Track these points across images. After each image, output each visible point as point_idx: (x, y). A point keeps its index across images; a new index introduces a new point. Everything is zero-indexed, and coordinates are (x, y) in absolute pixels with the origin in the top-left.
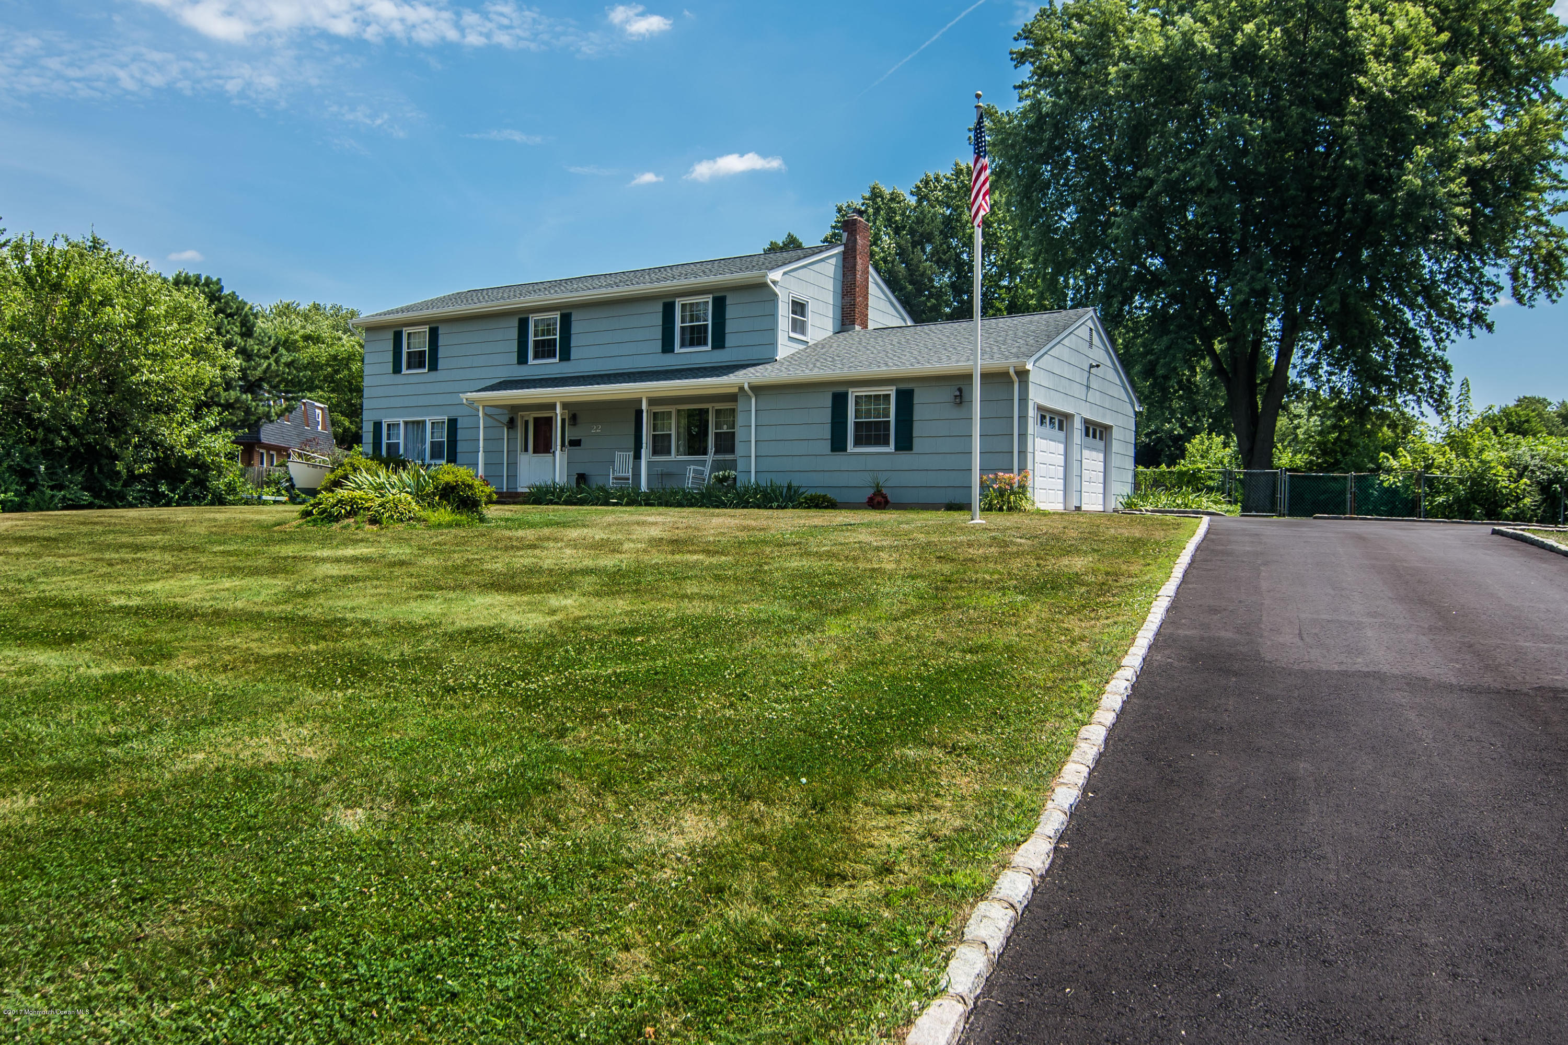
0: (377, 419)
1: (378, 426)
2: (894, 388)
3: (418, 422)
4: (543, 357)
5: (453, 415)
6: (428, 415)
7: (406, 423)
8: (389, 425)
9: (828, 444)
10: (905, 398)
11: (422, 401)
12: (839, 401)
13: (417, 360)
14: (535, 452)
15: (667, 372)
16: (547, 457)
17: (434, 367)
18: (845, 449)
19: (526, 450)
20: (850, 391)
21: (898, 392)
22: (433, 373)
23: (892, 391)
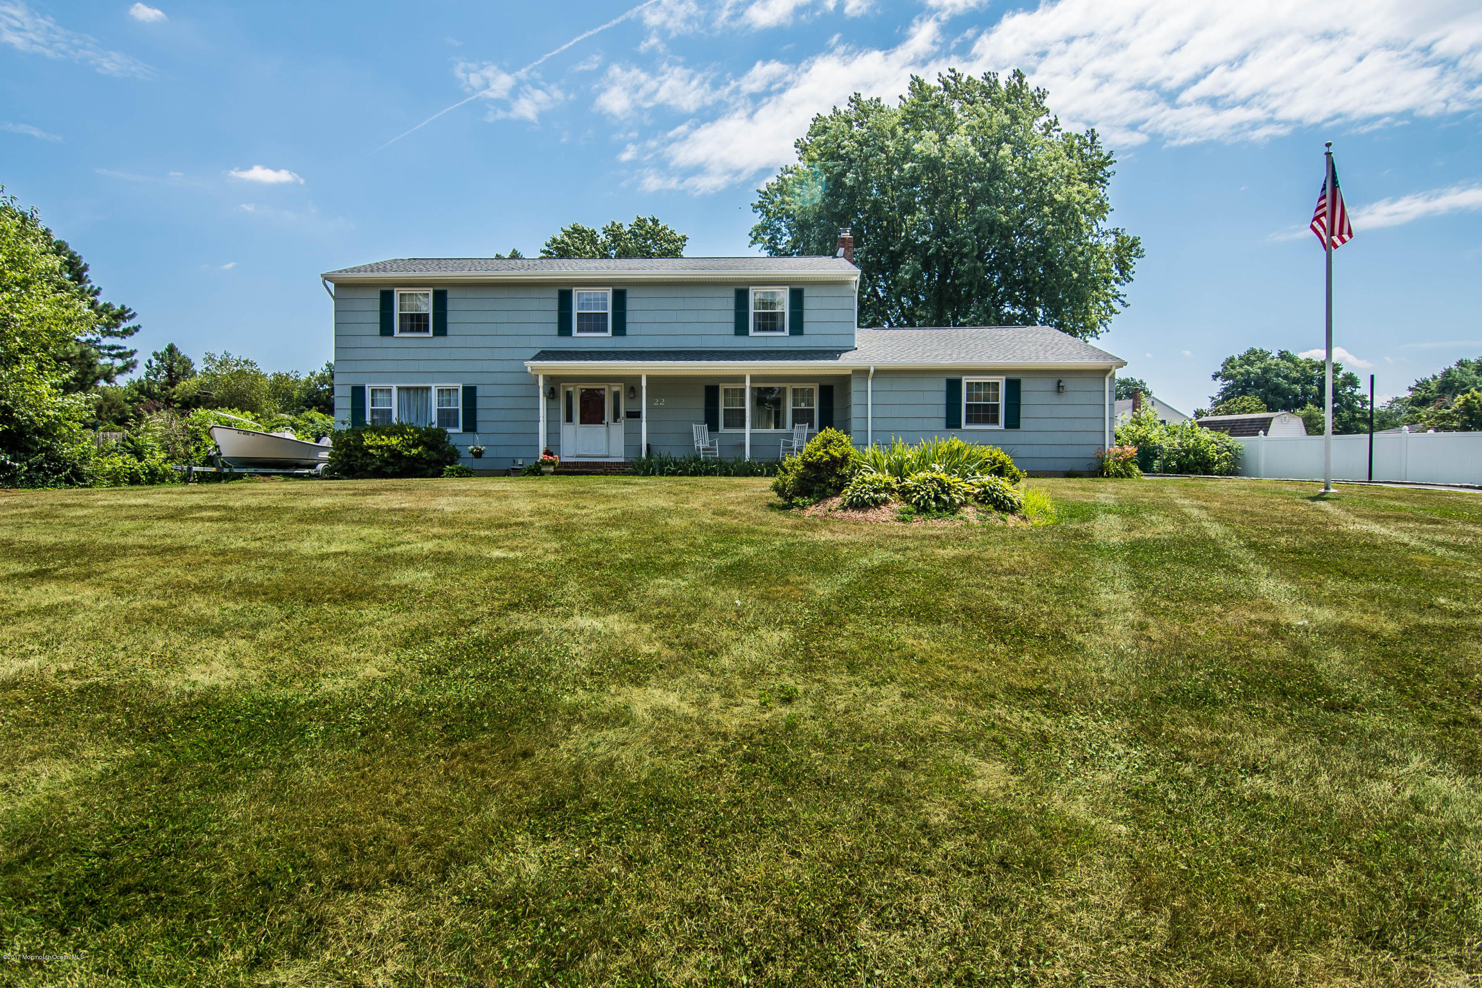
0: (358, 383)
1: (358, 393)
2: (1004, 378)
3: (422, 388)
4: (589, 330)
5: (470, 381)
6: (433, 382)
7: (399, 389)
8: (374, 391)
9: (943, 422)
10: (1014, 387)
11: (423, 366)
12: (953, 386)
13: (416, 323)
14: (583, 421)
15: (743, 353)
16: (600, 429)
17: (441, 329)
18: (960, 427)
19: (569, 419)
20: (964, 378)
21: (1008, 382)
22: (440, 340)
23: (1001, 381)
